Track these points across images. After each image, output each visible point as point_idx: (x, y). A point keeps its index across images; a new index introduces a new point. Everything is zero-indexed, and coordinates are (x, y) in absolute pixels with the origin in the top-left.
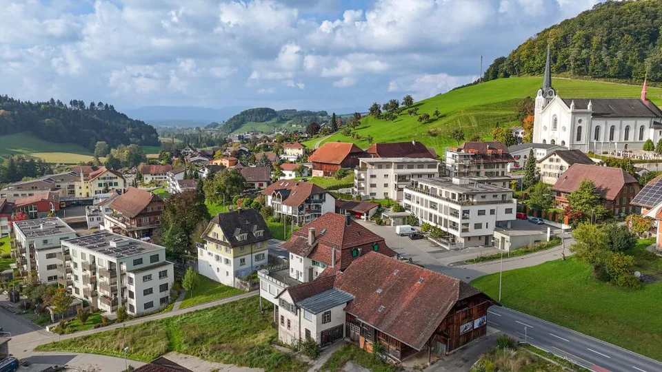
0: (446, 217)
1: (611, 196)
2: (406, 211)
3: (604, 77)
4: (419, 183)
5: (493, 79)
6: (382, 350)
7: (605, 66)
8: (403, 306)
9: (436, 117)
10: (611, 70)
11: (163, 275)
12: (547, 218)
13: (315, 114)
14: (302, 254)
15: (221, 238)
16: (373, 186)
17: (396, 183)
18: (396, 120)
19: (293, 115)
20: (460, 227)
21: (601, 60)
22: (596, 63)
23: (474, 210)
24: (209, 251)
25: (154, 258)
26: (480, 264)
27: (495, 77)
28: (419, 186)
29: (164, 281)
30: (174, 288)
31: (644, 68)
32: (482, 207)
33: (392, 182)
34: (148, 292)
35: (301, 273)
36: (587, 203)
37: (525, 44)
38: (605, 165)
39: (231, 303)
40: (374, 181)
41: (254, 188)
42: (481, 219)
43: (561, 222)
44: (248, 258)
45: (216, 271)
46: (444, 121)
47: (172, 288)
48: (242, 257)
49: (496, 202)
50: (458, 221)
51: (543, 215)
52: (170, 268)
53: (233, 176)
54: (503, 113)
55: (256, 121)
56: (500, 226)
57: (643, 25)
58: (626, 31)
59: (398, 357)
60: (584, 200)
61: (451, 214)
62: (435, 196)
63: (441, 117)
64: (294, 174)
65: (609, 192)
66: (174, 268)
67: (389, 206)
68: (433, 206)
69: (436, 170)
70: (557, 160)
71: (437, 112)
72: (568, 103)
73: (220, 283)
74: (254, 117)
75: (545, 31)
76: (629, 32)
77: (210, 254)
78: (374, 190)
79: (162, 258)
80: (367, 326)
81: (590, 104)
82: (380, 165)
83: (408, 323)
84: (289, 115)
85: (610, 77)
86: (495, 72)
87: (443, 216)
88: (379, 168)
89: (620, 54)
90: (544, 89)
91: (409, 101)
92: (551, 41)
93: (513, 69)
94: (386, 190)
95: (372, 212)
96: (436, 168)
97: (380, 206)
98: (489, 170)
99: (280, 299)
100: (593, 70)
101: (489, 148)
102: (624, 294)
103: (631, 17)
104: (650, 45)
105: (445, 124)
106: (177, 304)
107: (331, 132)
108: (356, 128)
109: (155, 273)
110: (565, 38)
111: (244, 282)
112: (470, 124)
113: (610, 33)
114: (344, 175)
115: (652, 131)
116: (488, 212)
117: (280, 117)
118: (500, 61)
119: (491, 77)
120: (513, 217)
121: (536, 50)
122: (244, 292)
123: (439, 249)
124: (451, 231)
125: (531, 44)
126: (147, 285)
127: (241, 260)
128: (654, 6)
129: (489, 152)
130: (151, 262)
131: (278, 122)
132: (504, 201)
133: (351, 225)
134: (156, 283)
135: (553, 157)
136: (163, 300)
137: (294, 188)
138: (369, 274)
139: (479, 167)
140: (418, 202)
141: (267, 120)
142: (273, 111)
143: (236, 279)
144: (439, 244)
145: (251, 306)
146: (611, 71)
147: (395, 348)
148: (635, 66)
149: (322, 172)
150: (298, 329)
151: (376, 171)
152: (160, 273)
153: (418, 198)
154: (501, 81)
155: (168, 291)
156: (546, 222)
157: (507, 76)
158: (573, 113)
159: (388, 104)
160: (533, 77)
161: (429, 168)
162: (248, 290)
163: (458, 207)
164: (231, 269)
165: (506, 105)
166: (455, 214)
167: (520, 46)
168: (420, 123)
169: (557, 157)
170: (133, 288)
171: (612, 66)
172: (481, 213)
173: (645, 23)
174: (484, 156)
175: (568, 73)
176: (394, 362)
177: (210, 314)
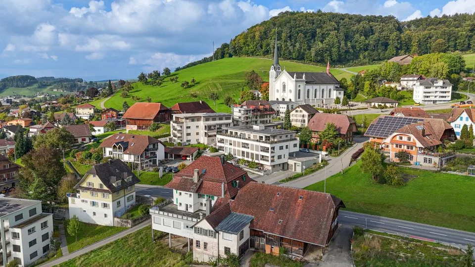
0: (257, 153)
1: (344, 131)
2: (220, 151)
3: (290, 59)
4: (229, 131)
5: (222, 58)
6: (286, 252)
7: (290, 52)
8: (296, 217)
9: (193, 84)
10: (294, 54)
11: (44, 225)
12: (311, 148)
13: (72, 80)
14: (191, 190)
15: (97, 186)
16: (188, 134)
17: (206, 131)
18: (162, 85)
19: (53, 81)
20: (270, 159)
21: (288, 48)
22: (285, 50)
23: (277, 146)
24: (82, 198)
25: (33, 212)
26: (290, 182)
27: (223, 57)
28: (229, 133)
29: (45, 231)
30: (54, 236)
31: (311, 54)
32: (281, 144)
33: (202, 131)
34: (33, 243)
35: (191, 206)
36: (333, 137)
37: (241, 35)
38: (336, 113)
39: (122, 239)
40: (189, 131)
41: (78, 142)
42: (281, 153)
43: (321, 150)
44: (122, 200)
45: (91, 215)
46: (198, 87)
47: (52, 236)
48: (118, 200)
49: (287, 141)
50: (268, 155)
51: (308, 146)
52: (49, 219)
53: (64, 133)
54: (237, 81)
55: (17, 86)
56: (291, 156)
57: (308, 28)
58: (299, 30)
59: (301, 255)
60: (331, 136)
61: (261, 151)
62: (245, 139)
63: (197, 83)
64: (102, 129)
65: (342, 130)
66: (53, 218)
67: (205, 149)
68: (245, 146)
69: (231, 121)
70: (301, 111)
71: (193, 80)
72: (292, 74)
73: (97, 225)
74: (15, 84)
75: (252, 27)
76: (301, 31)
77: (83, 201)
78: (189, 138)
79: (39, 211)
80: (272, 236)
81: (304, 75)
82: (193, 119)
83: (306, 229)
84: (49, 82)
85: (293, 59)
86: (222, 53)
87: (255, 152)
88: (192, 121)
89: (297, 45)
90: (275, 66)
91: (167, 71)
92: (257, 34)
93: (235, 52)
94: (197, 137)
95: (195, 154)
96: (230, 119)
97: (199, 149)
98: (262, 119)
99: (196, 228)
100: (284, 55)
101: (261, 105)
102: (398, 190)
103: (301, 23)
104: (312, 41)
105: (201, 88)
106: (64, 249)
107: (109, 95)
108: (130, 91)
109: (37, 225)
110: (265, 33)
111: (124, 220)
112: (218, 89)
113: (291, 32)
114: (158, 128)
115: (335, 91)
116: (284, 147)
117: (41, 83)
118: (225, 46)
119: (220, 56)
120: (297, 149)
121: (249, 39)
122: (126, 229)
123: (256, 176)
124: (262, 162)
125: (245, 36)
126: (32, 237)
127: (118, 203)
128: (312, 17)
129: (261, 107)
130: (30, 216)
131: (39, 87)
132: (291, 140)
133: (225, 164)
134: (38, 234)
135: (298, 109)
136: (46, 249)
137: (131, 140)
138: (257, 199)
139: (256, 118)
140: (231, 144)
141: (28, 85)
142: (33, 78)
143: (116, 219)
144: (254, 172)
145: (142, 238)
146: (294, 56)
147: (297, 249)
148: (306, 53)
149: (136, 126)
150: (217, 249)
151: (190, 123)
152: (42, 224)
153: (230, 141)
154: (227, 60)
155: (49, 240)
156: (311, 151)
157: (231, 56)
158: (296, 81)
159: (151, 74)
160: (248, 57)
161: (226, 119)
162: (129, 226)
163: (268, 146)
164: (110, 212)
165: (238, 76)
166: (265, 150)
167: (236, 37)
168: (182, 88)
169: (301, 109)
170: (19, 242)
171: (294, 52)
172: (281, 148)
173: (309, 27)
174: (259, 110)
175: (270, 55)
176: (300, 258)
177: (107, 252)
